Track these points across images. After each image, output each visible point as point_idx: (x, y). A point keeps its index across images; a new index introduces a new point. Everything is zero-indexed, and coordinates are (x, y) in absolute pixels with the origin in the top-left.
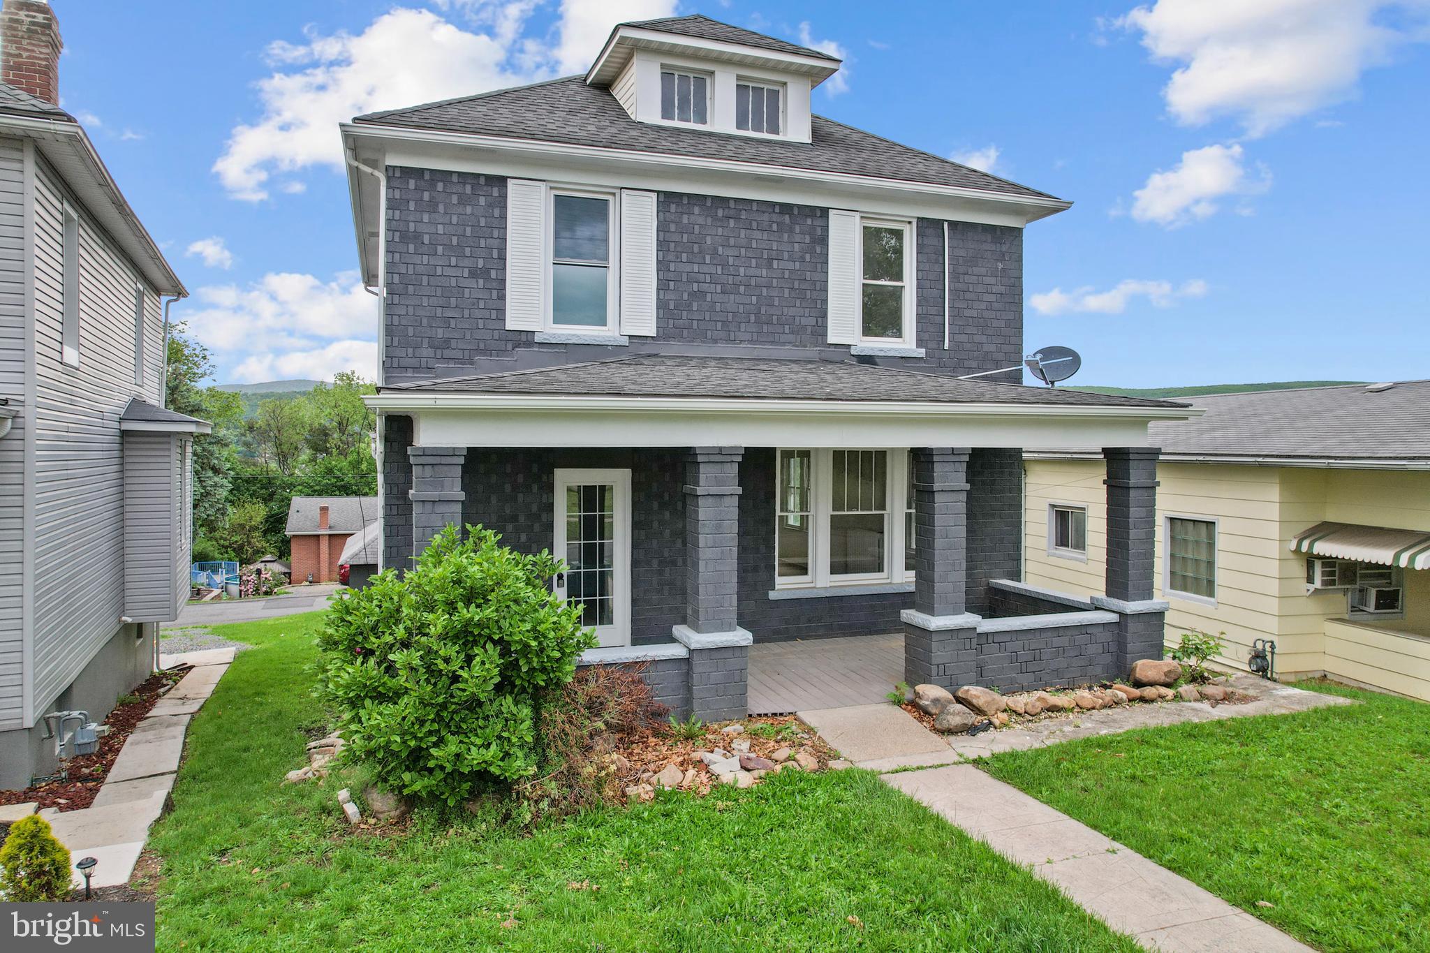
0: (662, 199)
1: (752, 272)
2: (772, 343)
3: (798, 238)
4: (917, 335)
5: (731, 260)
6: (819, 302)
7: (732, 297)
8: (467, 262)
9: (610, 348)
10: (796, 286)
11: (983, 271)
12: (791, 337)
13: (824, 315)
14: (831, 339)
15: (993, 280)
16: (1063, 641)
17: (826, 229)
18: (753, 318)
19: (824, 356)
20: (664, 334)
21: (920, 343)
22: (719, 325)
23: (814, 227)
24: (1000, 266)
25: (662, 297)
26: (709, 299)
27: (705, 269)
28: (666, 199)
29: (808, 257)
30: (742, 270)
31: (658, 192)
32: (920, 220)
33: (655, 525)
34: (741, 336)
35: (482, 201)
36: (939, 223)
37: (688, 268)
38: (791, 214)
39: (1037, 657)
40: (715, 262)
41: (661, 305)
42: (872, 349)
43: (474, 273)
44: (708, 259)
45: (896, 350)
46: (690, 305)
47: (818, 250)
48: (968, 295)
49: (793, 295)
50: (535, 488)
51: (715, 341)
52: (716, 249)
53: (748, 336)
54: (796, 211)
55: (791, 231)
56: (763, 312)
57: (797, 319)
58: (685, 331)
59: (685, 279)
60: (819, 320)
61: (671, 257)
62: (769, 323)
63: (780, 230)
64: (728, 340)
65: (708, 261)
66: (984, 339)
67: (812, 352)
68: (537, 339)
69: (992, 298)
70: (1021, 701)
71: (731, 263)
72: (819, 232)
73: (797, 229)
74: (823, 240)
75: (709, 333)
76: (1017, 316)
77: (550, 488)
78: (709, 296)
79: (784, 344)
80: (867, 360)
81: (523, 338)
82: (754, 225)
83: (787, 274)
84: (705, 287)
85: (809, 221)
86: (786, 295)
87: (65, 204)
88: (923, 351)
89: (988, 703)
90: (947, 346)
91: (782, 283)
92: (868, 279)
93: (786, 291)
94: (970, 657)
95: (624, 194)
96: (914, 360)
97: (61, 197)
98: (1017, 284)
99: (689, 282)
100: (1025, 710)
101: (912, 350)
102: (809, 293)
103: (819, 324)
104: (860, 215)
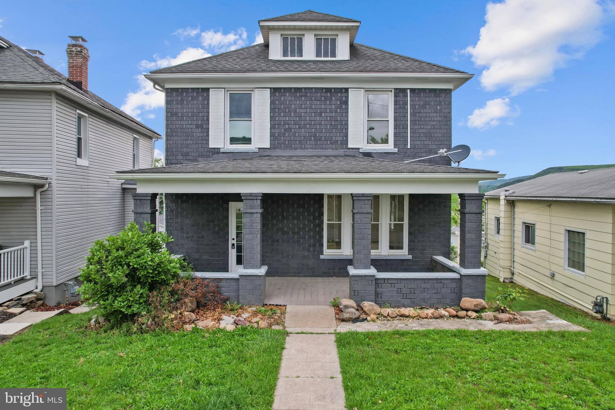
0: (272, 90)
1: (312, 119)
2: (321, 148)
3: (334, 103)
4: (394, 142)
5: (303, 114)
6: (344, 130)
7: (303, 130)
8: (195, 122)
9: (251, 153)
10: (333, 123)
11: (429, 111)
12: (331, 146)
13: (347, 136)
14: (350, 146)
15: (435, 115)
16: (428, 285)
17: (347, 97)
18: (313, 138)
19: (346, 153)
20: (273, 146)
21: (395, 145)
22: (298, 142)
23: (342, 97)
24: (439, 107)
25: (272, 131)
27: (291, 119)
28: (274, 91)
29: (339, 110)
30: (308, 118)
31: (271, 88)
32: (395, 89)
33: (270, 225)
34: (307, 146)
35: (200, 98)
36: (404, 90)
37: (284, 119)
38: (331, 92)
39: (412, 292)
40: (296, 115)
41: (272, 135)
42: (370, 150)
43: (197, 126)
44: (292, 114)
45: (382, 150)
46: (285, 134)
47: (344, 107)
48: (421, 123)
49: (332, 127)
50: (221, 209)
51: (296, 149)
52: (296, 110)
53: (311, 146)
54: (333, 91)
55: (331, 100)
56: (317, 135)
57: (334, 138)
58: (283, 145)
59: (282, 123)
60: (344, 138)
62: (320, 140)
63: (326, 100)
64: (302, 148)
65: (292, 115)
66: (430, 143)
67: (341, 152)
68: (222, 151)
69: (435, 123)
70: (387, 311)
71: (303, 115)
72: (344, 99)
73: (334, 98)
74: (346, 103)
75: (293, 146)
76: (448, 131)
77: (227, 210)
78: (293, 130)
79: (327, 149)
80: (368, 155)
81: (216, 150)
82: (313, 98)
83: (329, 118)
84: (291, 126)
85: (339, 95)
86: (328, 128)
87: (78, 111)
88: (397, 149)
89: (370, 310)
90: (409, 147)
91: (326, 123)
92: (370, 118)
93: (329, 126)
94: (371, 289)
95: (256, 90)
96: (392, 154)
97: (75, 109)
98: (448, 116)
99: (285, 124)
100: (388, 315)
101: (391, 149)
102: (339, 126)
103: (344, 139)
104: (365, 90)
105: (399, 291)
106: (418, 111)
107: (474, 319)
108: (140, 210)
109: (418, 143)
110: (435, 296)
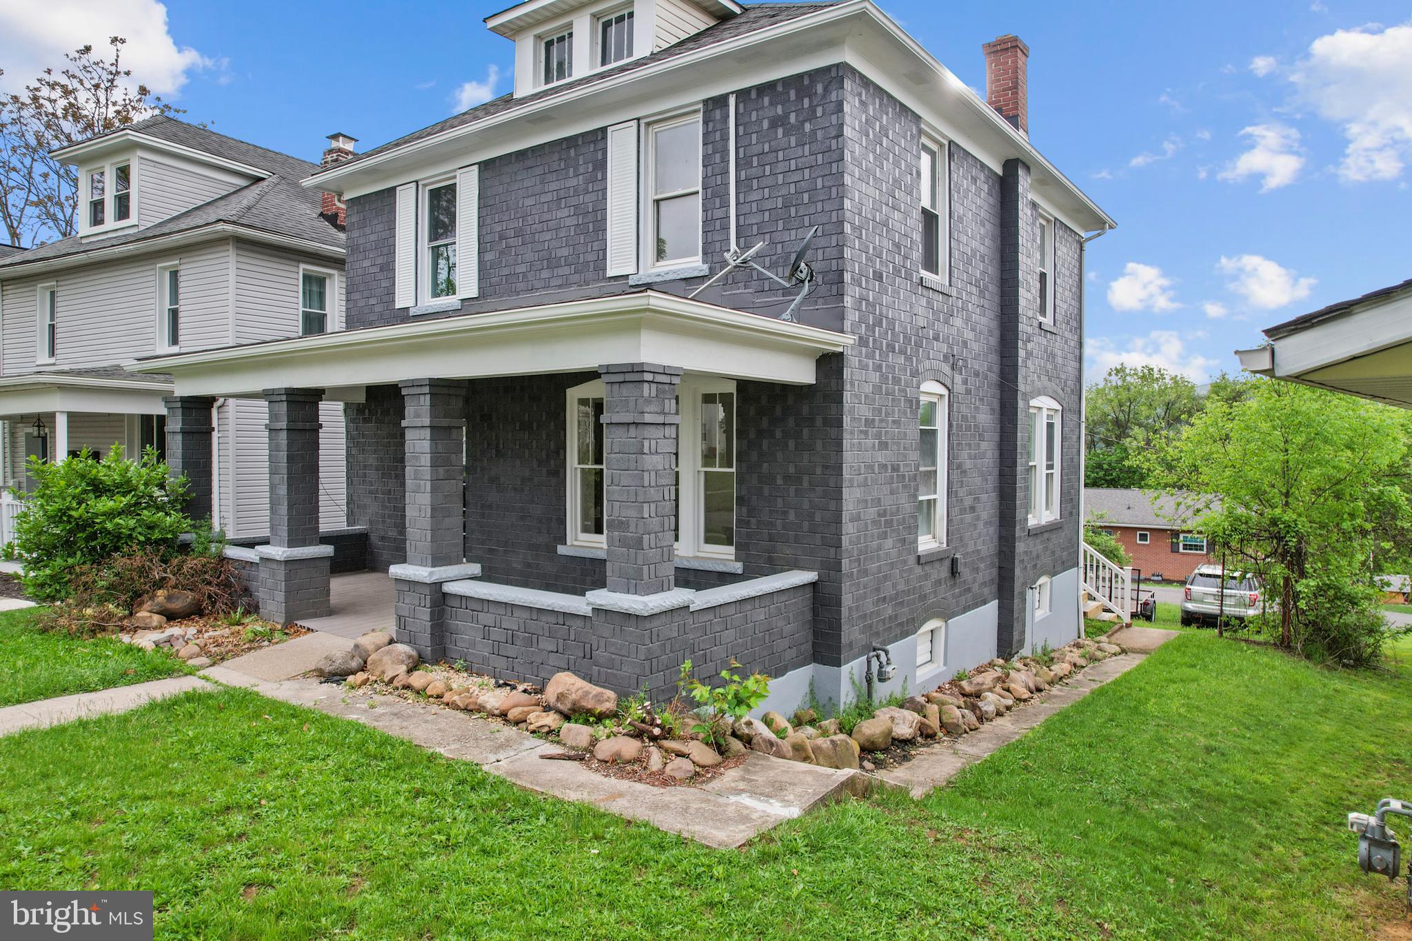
3: (582, 170)
4: (703, 249)
5: (529, 211)
6: (600, 234)
8: (379, 260)
10: (581, 221)
11: (784, 142)
12: (576, 278)
13: (604, 249)
14: (610, 273)
15: (798, 151)
17: (605, 153)
18: (545, 264)
20: (483, 294)
21: (705, 256)
23: (595, 152)
24: (808, 127)
25: (481, 260)
26: (513, 253)
27: (511, 225)
28: (484, 168)
29: (590, 187)
30: (537, 218)
31: (479, 164)
32: (706, 102)
34: (538, 284)
35: (385, 208)
36: (723, 101)
37: (499, 227)
38: (576, 146)
40: (518, 216)
41: (483, 268)
43: (382, 268)
44: (513, 213)
46: (501, 263)
47: (599, 176)
48: (764, 182)
49: (578, 231)
51: (520, 294)
53: (544, 284)
54: (580, 142)
55: (576, 163)
56: (554, 256)
57: (582, 257)
58: (500, 289)
59: (497, 238)
60: (600, 254)
61: (488, 220)
62: (559, 266)
64: (527, 290)
65: (513, 216)
66: (785, 236)
67: (593, 290)
68: (412, 312)
69: (798, 176)
71: (529, 213)
72: (600, 156)
73: (581, 160)
74: (603, 163)
78: (513, 250)
81: (405, 312)
82: (547, 169)
84: (511, 242)
85: (592, 148)
86: (572, 233)
87: (302, 266)
88: (706, 267)
92: (661, 193)
93: (572, 229)
94: (426, 616)
95: (458, 173)
96: (697, 280)
97: (296, 264)
98: (834, 147)
99: (501, 239)
101: (694, 269)
102: (591, 225)
103: (601, 258)
104: (642, 122)
105: (486, 632)
106: (756, 149)
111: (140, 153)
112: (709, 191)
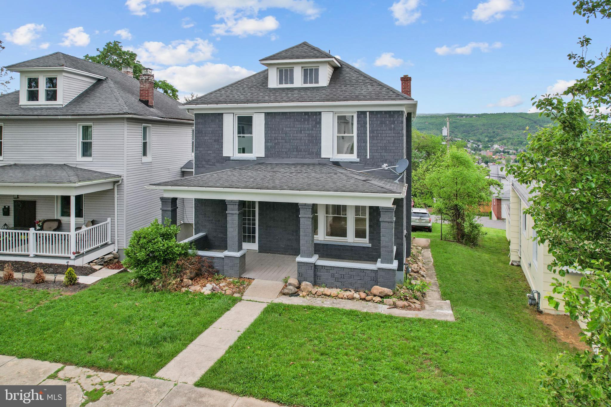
0: (266, 114)
1: (295, 135)
2: (302, 158)
3: (310, 123)
4: (357, 153)
5: (288, 132)
6: (318, 144)
7: (288, 144)
8: (214, 138)
9: (251, 161)
10: (310, 139)
11: (385, 128)
12: (309, 156)
13: (320, 148)
14: (322, 157)
15: (390, 132)
17: (320, 119)
18: (295, 150)
19: (320, 162)
20: (267, 156)
21: (358, 156)
22: (284, 153)
23: (316, 119)
24: (393, 126)
25: (266, 145)
26: (281, 144)
27: (280, 135)
29: (314, 129)
30: (291, 135)
32: (358, 111)
34: (291, 156)
35: (217, 120)
36: (364, 113)
37: (274, 135)
38: (308, 115)
39: (342, 277)
40: (283, 133)
41: (266, 148)
42: (338, 159)
43: (215, 141)
44: (281, 132)
45: (349, 159)
46: (275, 147)
47: (318, 126)
48: (378, 138)
49: (309, 142)
51: (283, 158)
52: (283, 129)
53: (294, 156)
54: (310, 114)
55: (308, 120)
56: (299, 148)
57: (311, 150)
58: (274, 155)
59: (273, 139)
61: (269, 132)
62: (301, 151)
63: (305, 120)
64: (287, 158)
66: (385, 154)
67: (315, 161)
68: (231, 158)
69: (389, 139)
70: (317, 290)
72: (318, 120)
73: (310, 120)
74: (320, 123)
75: (281, 155)
79: (306, 158)
80: (337, 164)
81: (228, 158)
82: (296, 120)
83: (307, 135)
84: (280, 141)
85: (315, 117)
86: (307, 142)
87: (143, 125)
88: (359, 159)
89: (304, 288)
90: (368, 157)
91: (305, 138)
92: (340, 134)
93: (307, 141)
94: (311, 272)
95: (255, 114)
96: (355, 163)
98: (400, 133)
99: (275, 139)
100: (316, 293)
101: (355, 159)
102: (314, 141)
103: (319, 151)
104: (334, 113)
105: (333, 276)
106: (375, 129)
107: (377, 302)
108: (165, 209)
109: (376, 154)
110: (359, 282)
111: (64, 74)
112: (360, 138)
